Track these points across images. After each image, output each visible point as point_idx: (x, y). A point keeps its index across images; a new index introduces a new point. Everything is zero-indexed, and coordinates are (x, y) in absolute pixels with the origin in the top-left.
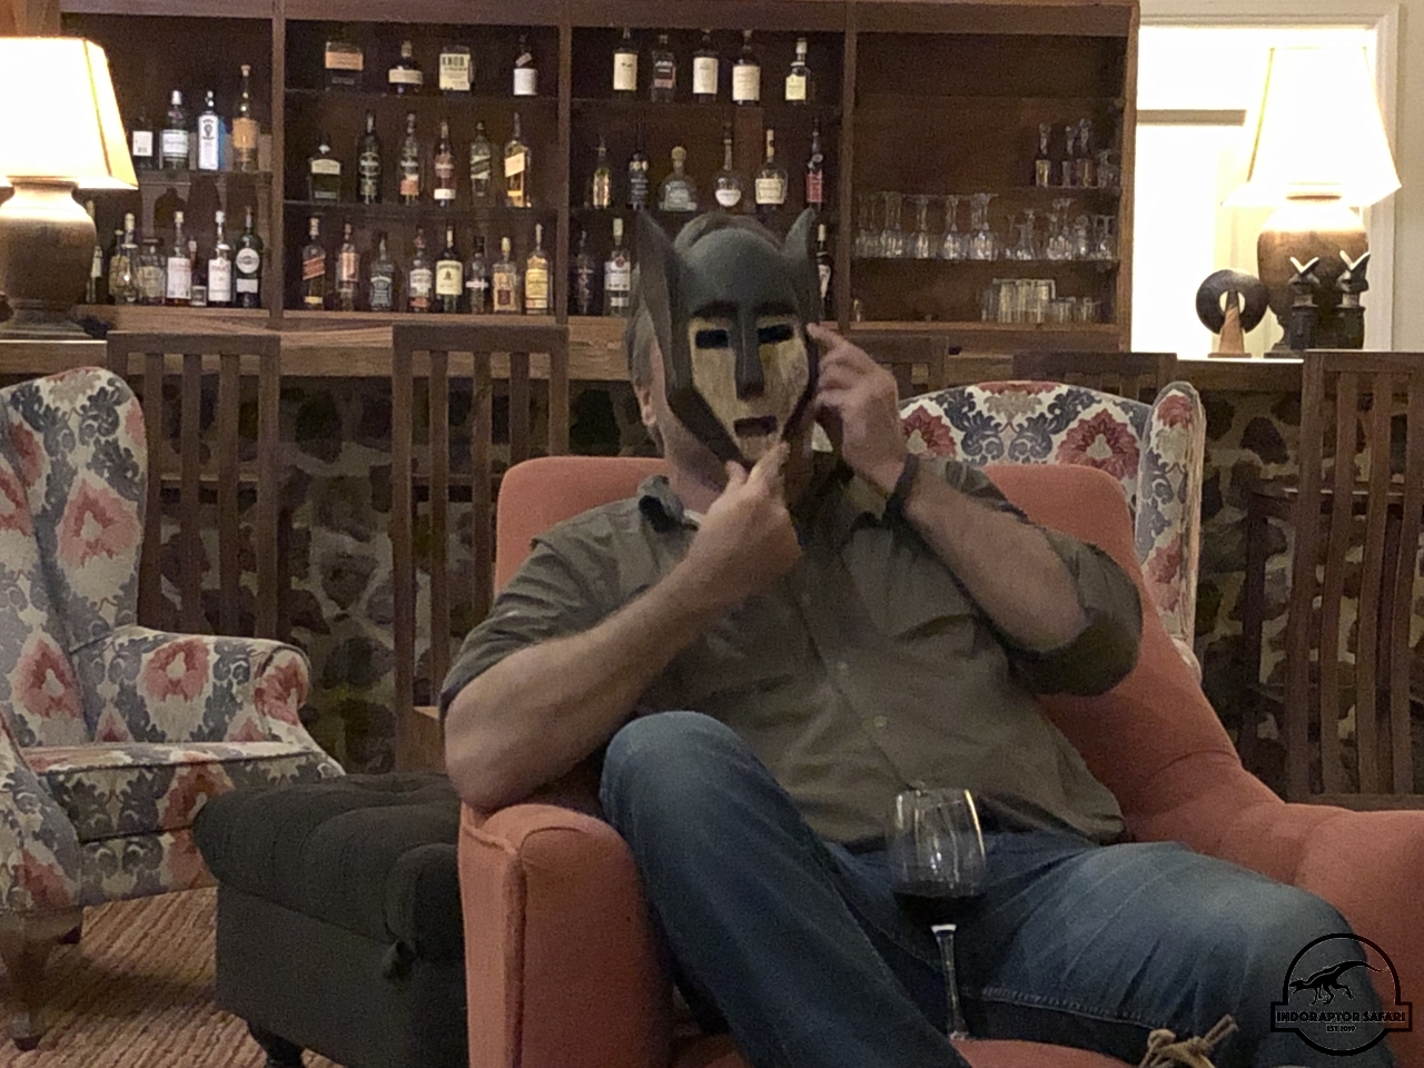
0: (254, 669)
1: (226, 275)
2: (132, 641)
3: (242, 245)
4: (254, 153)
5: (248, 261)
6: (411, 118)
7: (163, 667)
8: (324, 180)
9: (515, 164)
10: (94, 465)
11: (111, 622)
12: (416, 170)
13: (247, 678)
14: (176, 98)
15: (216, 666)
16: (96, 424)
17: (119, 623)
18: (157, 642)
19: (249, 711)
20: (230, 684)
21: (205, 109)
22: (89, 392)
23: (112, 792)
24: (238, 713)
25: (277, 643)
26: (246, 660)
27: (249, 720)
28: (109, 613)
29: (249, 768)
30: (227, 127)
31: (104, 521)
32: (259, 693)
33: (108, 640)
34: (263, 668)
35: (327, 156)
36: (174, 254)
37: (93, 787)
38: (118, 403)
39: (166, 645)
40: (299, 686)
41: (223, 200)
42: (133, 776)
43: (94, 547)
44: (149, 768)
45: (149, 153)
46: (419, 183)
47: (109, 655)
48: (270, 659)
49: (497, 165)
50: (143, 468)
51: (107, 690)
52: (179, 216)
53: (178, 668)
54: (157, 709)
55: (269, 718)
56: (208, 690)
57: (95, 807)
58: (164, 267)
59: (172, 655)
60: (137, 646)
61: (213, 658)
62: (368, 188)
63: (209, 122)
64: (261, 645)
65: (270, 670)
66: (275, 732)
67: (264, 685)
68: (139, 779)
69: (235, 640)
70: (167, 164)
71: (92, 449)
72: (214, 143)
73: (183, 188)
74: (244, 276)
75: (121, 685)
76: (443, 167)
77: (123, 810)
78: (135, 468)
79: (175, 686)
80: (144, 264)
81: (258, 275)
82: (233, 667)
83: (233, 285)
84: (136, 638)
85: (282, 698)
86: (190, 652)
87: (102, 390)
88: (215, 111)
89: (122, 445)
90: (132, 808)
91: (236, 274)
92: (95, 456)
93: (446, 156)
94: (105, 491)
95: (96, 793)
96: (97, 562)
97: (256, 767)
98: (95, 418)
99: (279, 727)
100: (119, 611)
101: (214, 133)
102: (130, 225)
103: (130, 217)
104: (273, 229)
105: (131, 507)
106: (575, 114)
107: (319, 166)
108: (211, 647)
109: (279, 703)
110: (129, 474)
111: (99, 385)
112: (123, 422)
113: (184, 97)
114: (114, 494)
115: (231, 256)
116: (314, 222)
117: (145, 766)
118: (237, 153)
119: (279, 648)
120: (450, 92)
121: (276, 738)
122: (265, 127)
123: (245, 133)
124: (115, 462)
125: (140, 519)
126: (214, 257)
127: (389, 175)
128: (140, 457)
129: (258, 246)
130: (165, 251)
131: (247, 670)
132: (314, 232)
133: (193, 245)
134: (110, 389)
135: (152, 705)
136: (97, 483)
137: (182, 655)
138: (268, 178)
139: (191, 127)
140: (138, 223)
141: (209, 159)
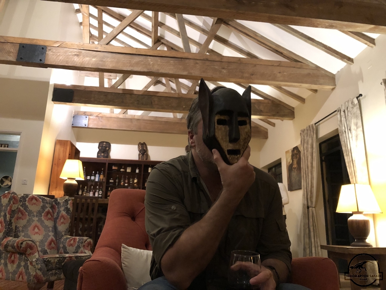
0: (84, 242)
1: (98, 194)
2: (66, 238)
3: (100, 191)
4: (103, 179)
5: (101, 192)
6: (123, 175)
7: (70, 242)
8: (111, 183)
9: (136, 181)
10: (64, 210)
11: (64, 234)
12: (123, 182)
13: (82, 243)
14: (93, 172)
15: (78, 241)
16: (65, 204)
17: (65, 235)
18: (70, 238)
19: (82, 249)
20: (80, 244)
21: (97, 174)
22: (65, 199)
23: (54, 262)
24: (80, 249)
25: (88, 238)
26: (83, 240)
27: (82, 250)
28: (63, 233)
29: (79, 258)
30: (99, 176)
31: (64, 219)
32: (84, 246)
33: (63, 238)
34: (85, 242)
35: (112, 180)
36: (91, 192)
37: (51, 261)
38: (69, 201)
39: (71, 238)
40: (91, 245)
41: (98, 185)
42: (58, 259)
43: (62, 223)
44: (61, 258)
45: (89, 179)
46: (123, 183)
47: (62, 240)
48: (86, 240)
49: (133, 181)
50: (71, 211)
51: (61, 246)
52: (92, 187)
53: (72, 242)
54: (69, 248)
55: (85, 250)
56: (76, 245)
57: (50, 264)
58: (90, 193)
59: (71, 240)
60: (67, 238)
61: (78, 240)
62: (117, 184)
63: (97, 175)
64: (85, 238)
65: (86, 242)
66: (86, 252)
67: (85, 244)
68: (59, 260)
69: (81, 237)
70: (92, 180)
71: (64, 208)
72: (98, 178)
73: (93, 184)
74: (100, 194)
75: (63, 245)
76: (126, 181)
77: (56, 265)
78: (70, 211)
79: (71, 245)
80: (87, 193)
81: (101, 194)
82: (80, 241)
83: (98, 196)
84: (67, 237)
85: (88, 247)
86: (74, 239)
87: (67, 199)
88: (98, 174)
89: (68, 207)
90: (58, 265)
91: (99, 194)
92: (64, 209)
93: (127, 180)
94: (65, 214)
95: (51, 262)
96: (63, 225)
97: (81, 258)
98: (65, 203)
99: (86, 251)
100: (65, 233)
101: (98, 177)
102: (86, 188)
103: (86, 187)
104: (104, 189)
105: (69, 217)
106: (143, 175)
107: (111, 181)
108: (78, 238)
109: (87, 247)
110: (69, 212)
111: (66, 198)
112: (69, 204)
113: (94, 172)
114: (66, 215)
115: (98, 192)
116: (110, 188)
117: (61, 257)
118: (100, 179)
119: (88, 239)
120: (128, 172)
121: (86, 253)
122: (104, 176)
123: (102, 177)
124: (67, 210)
125: (70, 219)
126: (96, 192)
127: (120, 182)
128: (71, 209)
129: (102, 191)
130: (90, 191)
131: (82, 242)
132: (109, 189)
133: (94, 191)
134: (68, 199)
135: (68, 248)
136: (64, 213)
137: (73, 240)
138: (104, 182)
139: (95, 176)
140: (87, 187)
141: (97, 180)
